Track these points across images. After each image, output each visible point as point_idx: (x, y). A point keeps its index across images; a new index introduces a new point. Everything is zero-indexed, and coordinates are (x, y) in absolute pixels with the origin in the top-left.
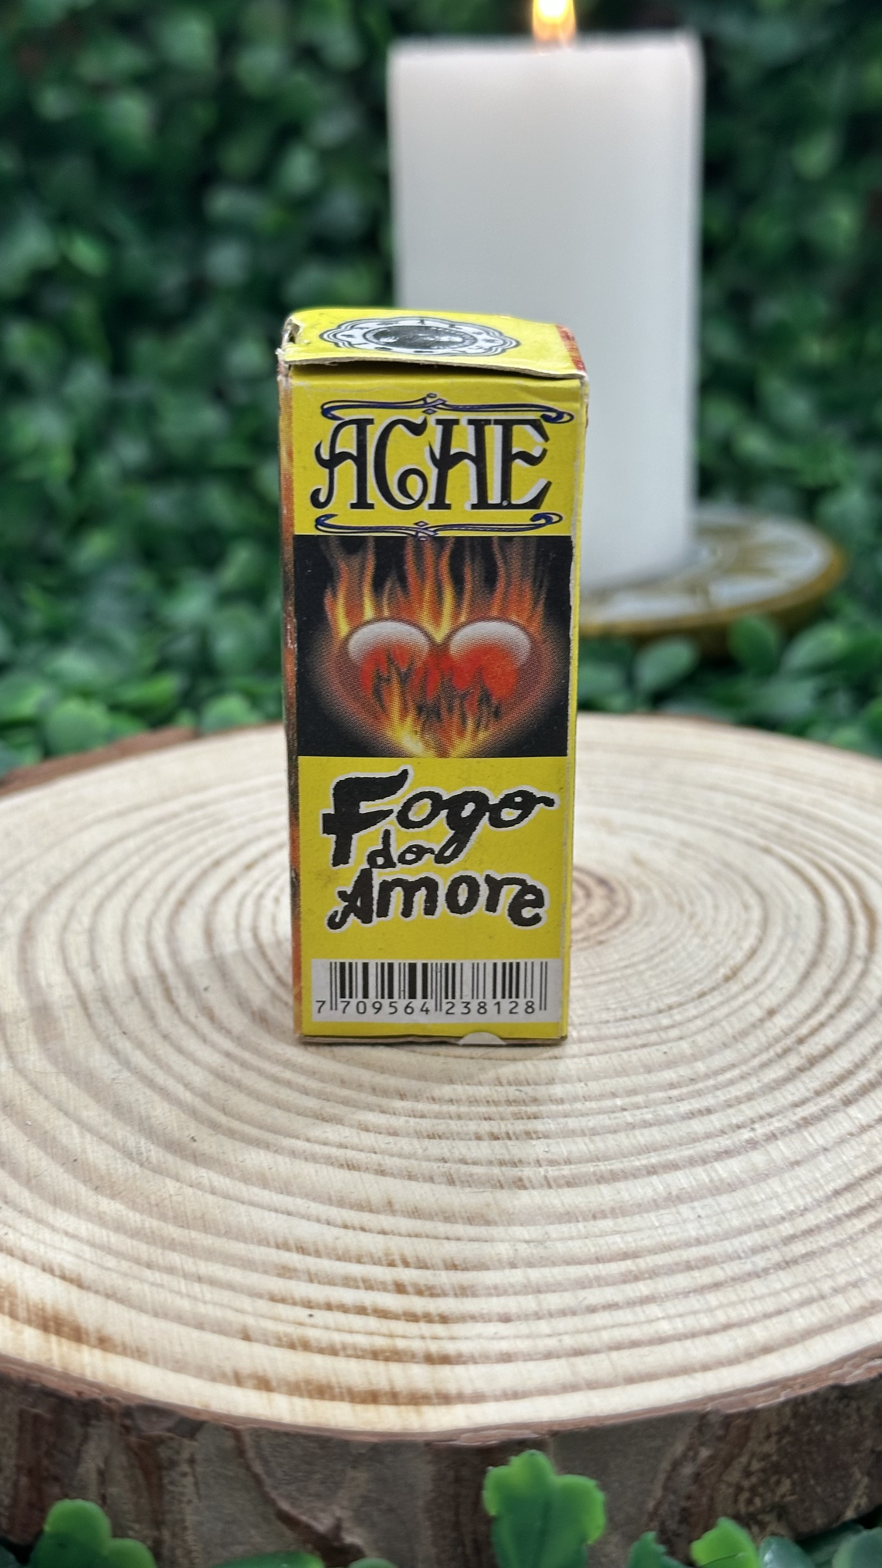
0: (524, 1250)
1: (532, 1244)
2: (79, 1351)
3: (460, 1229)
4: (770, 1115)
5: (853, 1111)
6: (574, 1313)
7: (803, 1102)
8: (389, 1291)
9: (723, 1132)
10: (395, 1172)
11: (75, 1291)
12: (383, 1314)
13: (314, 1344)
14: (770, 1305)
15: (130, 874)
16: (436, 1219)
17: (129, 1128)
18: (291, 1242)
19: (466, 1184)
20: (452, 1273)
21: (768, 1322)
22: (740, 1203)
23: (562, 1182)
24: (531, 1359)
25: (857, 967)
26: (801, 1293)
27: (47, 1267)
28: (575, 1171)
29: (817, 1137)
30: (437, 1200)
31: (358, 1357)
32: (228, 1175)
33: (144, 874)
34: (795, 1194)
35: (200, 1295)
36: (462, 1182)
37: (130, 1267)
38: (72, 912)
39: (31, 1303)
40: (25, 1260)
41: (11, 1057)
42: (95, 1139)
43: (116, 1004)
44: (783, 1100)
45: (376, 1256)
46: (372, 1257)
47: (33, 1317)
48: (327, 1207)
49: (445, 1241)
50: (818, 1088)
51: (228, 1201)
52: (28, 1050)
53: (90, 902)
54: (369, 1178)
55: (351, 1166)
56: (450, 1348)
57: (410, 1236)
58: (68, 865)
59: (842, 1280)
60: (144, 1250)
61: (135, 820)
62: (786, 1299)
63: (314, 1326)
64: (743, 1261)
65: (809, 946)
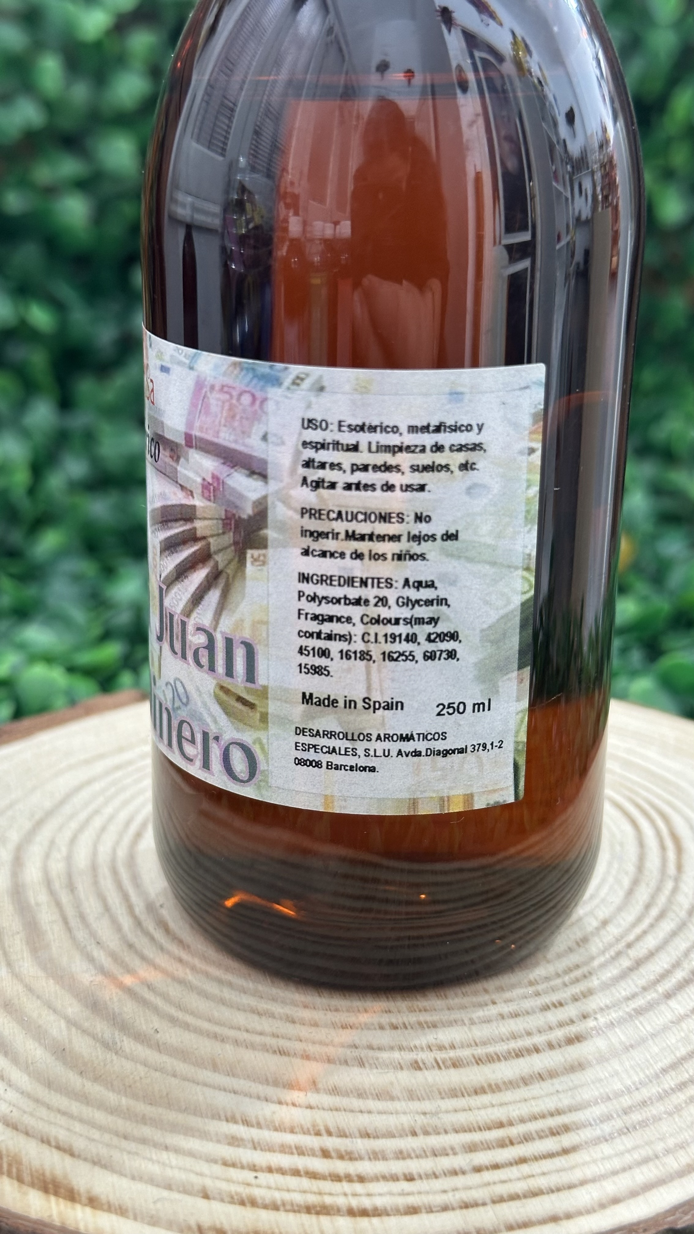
0: (421, 1120)
1: (428, 1116)
2: (74, 1209)
3: (372, 1104)
4: (608, 1007)
5: (672, 1003)
6: (464, 1173)
7: (634, 996)
8: (317, 1156)
9: (572, 1022)
10: (317, 1057)
11: (68, 1161)
12: (313, 1175)
13: (260, 1201)
14: (616, 1163)
15: (97, 812)
16: (351, 1095)
17: (105, 1022)
18: (238, 1117)
19: (374, 1066)
20: (366, 1141)
21: (615, 1178)
22: (589, 1080)
23: (449, 1063)
24: (432, 1211)
25: (669, 885)
26: (639, 1153)
27: (45, 1139)
28: (457, 1054)
29: (646, 1024)
30: (351, 1080)
31: (294, 1211)
32: (185, 1061)
33: (108, 810)
34: (632, 1072)
35: (167, 1162)
36: (370, 1065)
37: (111, 1138)
38: (52, 843)
39: (33, 1169)
40: (27, 1134)
41: (9, 964)
42: (79, 1031)
43: (91, 919)
44: (617, 994)
45: (305, 1127)
46: (302, 1129)
47: (36, 1181)
48: (265, 1087)
49: (359, 1114)
50: (645, 984)
51: (186, 1083)
52: (23, 958)
53: (68, 834)
54: (297, 1062)
55: (282, 1052)
56: (367, 1203)
57: (331, 1110)
58: (48, 804)
59: (671, 1142)
60: (121, 1124)
61: (99, 767)
62: (628, 1159)
63: (259, 1186)
64: (594, 1127)
65: (631, 868)
